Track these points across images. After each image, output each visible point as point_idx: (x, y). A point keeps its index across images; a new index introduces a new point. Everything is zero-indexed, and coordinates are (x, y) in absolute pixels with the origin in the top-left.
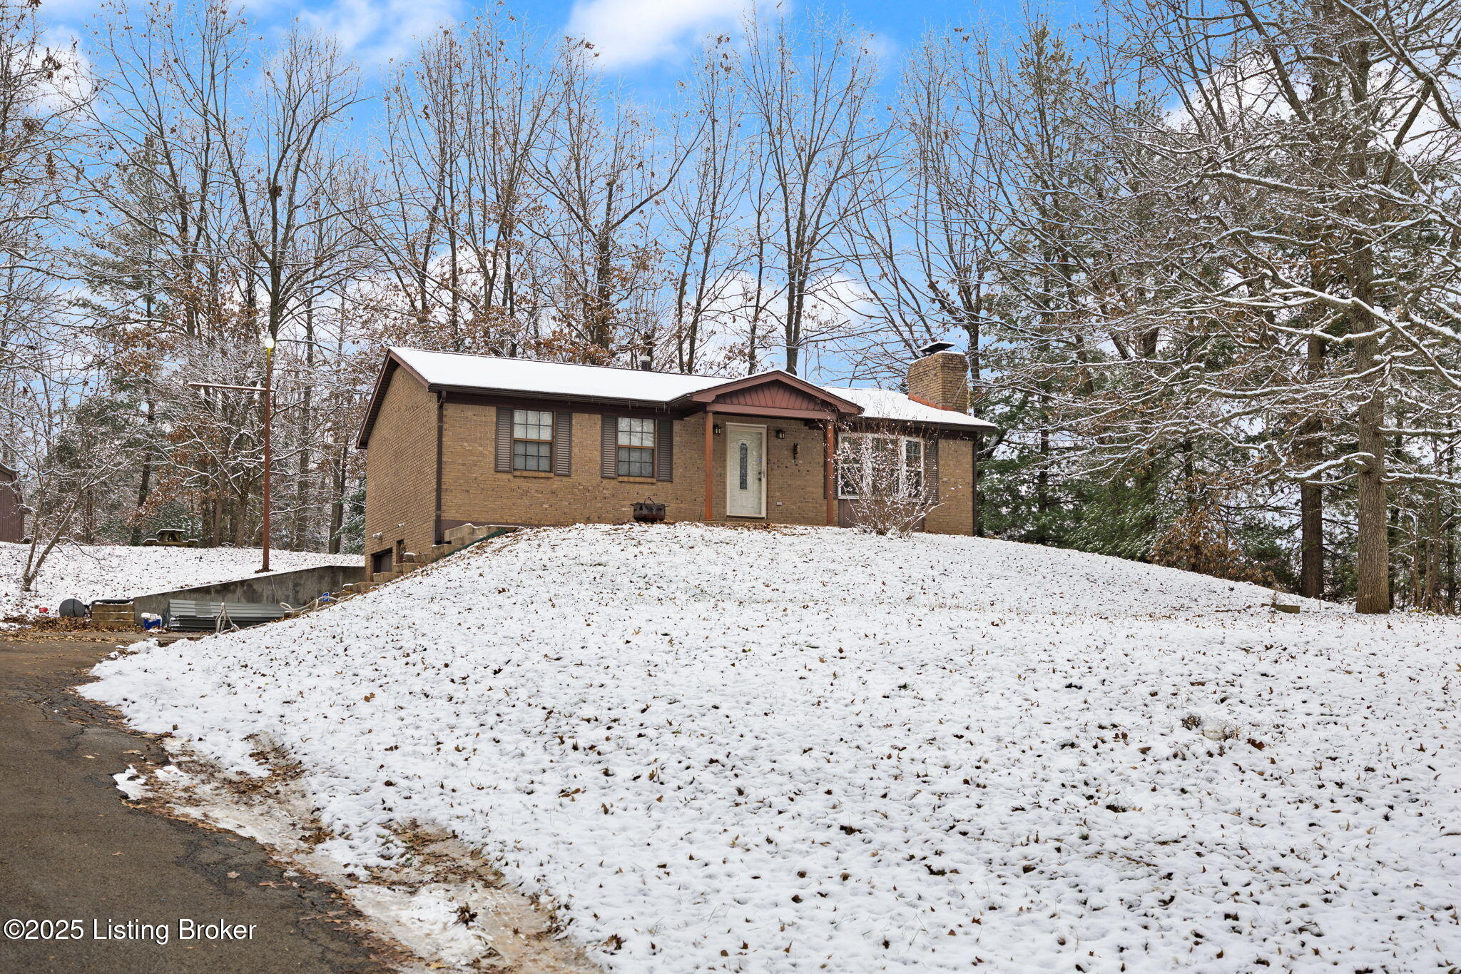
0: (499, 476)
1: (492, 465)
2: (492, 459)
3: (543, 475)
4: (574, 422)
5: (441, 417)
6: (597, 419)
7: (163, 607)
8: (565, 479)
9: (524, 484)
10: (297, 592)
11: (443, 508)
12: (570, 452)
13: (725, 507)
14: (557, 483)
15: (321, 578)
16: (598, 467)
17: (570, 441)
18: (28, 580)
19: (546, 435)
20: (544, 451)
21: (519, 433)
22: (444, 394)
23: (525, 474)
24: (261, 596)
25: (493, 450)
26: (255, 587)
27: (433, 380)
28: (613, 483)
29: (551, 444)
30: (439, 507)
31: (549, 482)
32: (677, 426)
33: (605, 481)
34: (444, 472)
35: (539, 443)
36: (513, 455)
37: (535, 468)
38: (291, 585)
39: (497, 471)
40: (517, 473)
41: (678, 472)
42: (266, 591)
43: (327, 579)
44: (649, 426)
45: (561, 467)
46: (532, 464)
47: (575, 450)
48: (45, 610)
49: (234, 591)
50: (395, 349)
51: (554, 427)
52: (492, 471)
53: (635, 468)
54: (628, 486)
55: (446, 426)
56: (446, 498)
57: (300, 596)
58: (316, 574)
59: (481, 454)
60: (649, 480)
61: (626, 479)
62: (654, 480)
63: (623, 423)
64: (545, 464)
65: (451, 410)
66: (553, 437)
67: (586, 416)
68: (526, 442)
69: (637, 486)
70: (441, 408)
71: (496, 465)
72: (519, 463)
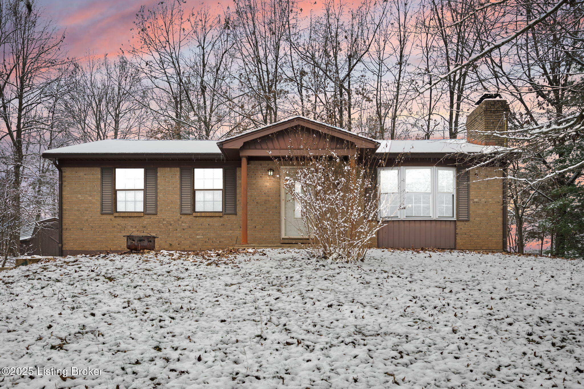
0: (104, 217)
1: (99, 210)
2: (98, 205)
3: (136, 214)
4: (159, 174)
5: (61, 178)
6: (177, 171)
8: (152, 217)
9: (122, 222)
11: (64, 242)
12: (156, 197)
13: (280, 232)
14: (146, 220)
16: (178, 206)
17: (156, 189)
19: (140, 184)
20: (139, 197)
21: (119, 185)
23: (122, 214)
25: (99, 199)
28: (190, 218)
30: (61, 241)
31: (141, 220)
32: (240, 172)
33: (183, 217)
35: (135, 192)
36: (115, 201)
37: (133, 210)
39: (102, 214)
40: (117, 214)
41: (241, 206)
44: (218, 174)
45: (150, 208)
46: (130, 207)
47: (160, 195)
51: (145, 179)
52: (99, 214)
53: (209, 206)
54: (201, 220)
55: (65, 183)
56: (66, 235)
59: (90, 202)
60: (218, 214)
61: (199, 214)
62: (222, 214)
63: (199, 173)
64: (140, 206)
65: (68, 172)
66: (145, 186)
67: (168, 169)
68: (125, 191)
69: (208, 219)
70: (61, 171)
71: (102, 210)
72: (120, 207)
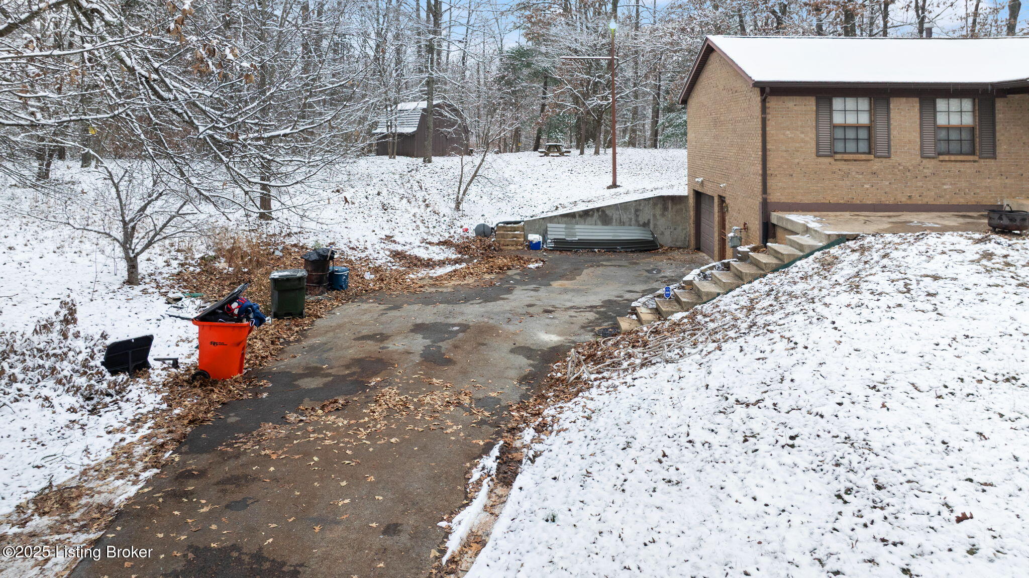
0: (821, 160)
1: (814, 150)
2: (813, 144)
3: (863, 157)
4: (892, 106)
5: (764, 110)
6: (914, 103)
7: (543, 227)
8: (884, 160)
9: (844, 166)
10: (637, 216)
11: (768, 191)
12: (889, 135)
14: (877, 164)
15: (655, 205)
16: (918, 147)
17: (889, 124)
18: (458, 203)
19: (864, 119)
20: (863, 134)
21: (838, 119)
22: (768, 90)
23: (846, 157)
24: (612, 219)
25: (814, 136)
26: (607, 212)
27: (757, 77)
28: (933, 162)
29: (869, 128)
30: (765, 191)
31: (869, 164)
32: (1000, 104)
33: (925, 161)
34: (769, 158)
35: (857, 127)
36: (833, 140)
37: (854, 150)
38: (633, 211)
39: (818, 156)
40: (838, 156)
41: (1002, 148)
42: (615, 215)
43: (660, 206)
44: (967, 104)
45: (881, 149)
46: (851, 146)
47: (894, 133)
48: (467, 230)
49: (592, 216)
50: (710, 37)
51: (872, 112)
52: (814, 156)
53: (954, 146)
54: (949, 165)
55: (769, 117)
56: (770, 182)
57: (640, 219)
58: (651, 202)
59: (803, 141)
60: (971, 158)
61: (947, 158)
62: (976, 158)
63: (942, 104)
64: (863, 146)
65: (774, 103)
66: (871, 121)
67: (904, 100)
68: (845, 127)
69: (958, 164)
70: (764, 101)
71: (818, 150)
72: (839, 146)
